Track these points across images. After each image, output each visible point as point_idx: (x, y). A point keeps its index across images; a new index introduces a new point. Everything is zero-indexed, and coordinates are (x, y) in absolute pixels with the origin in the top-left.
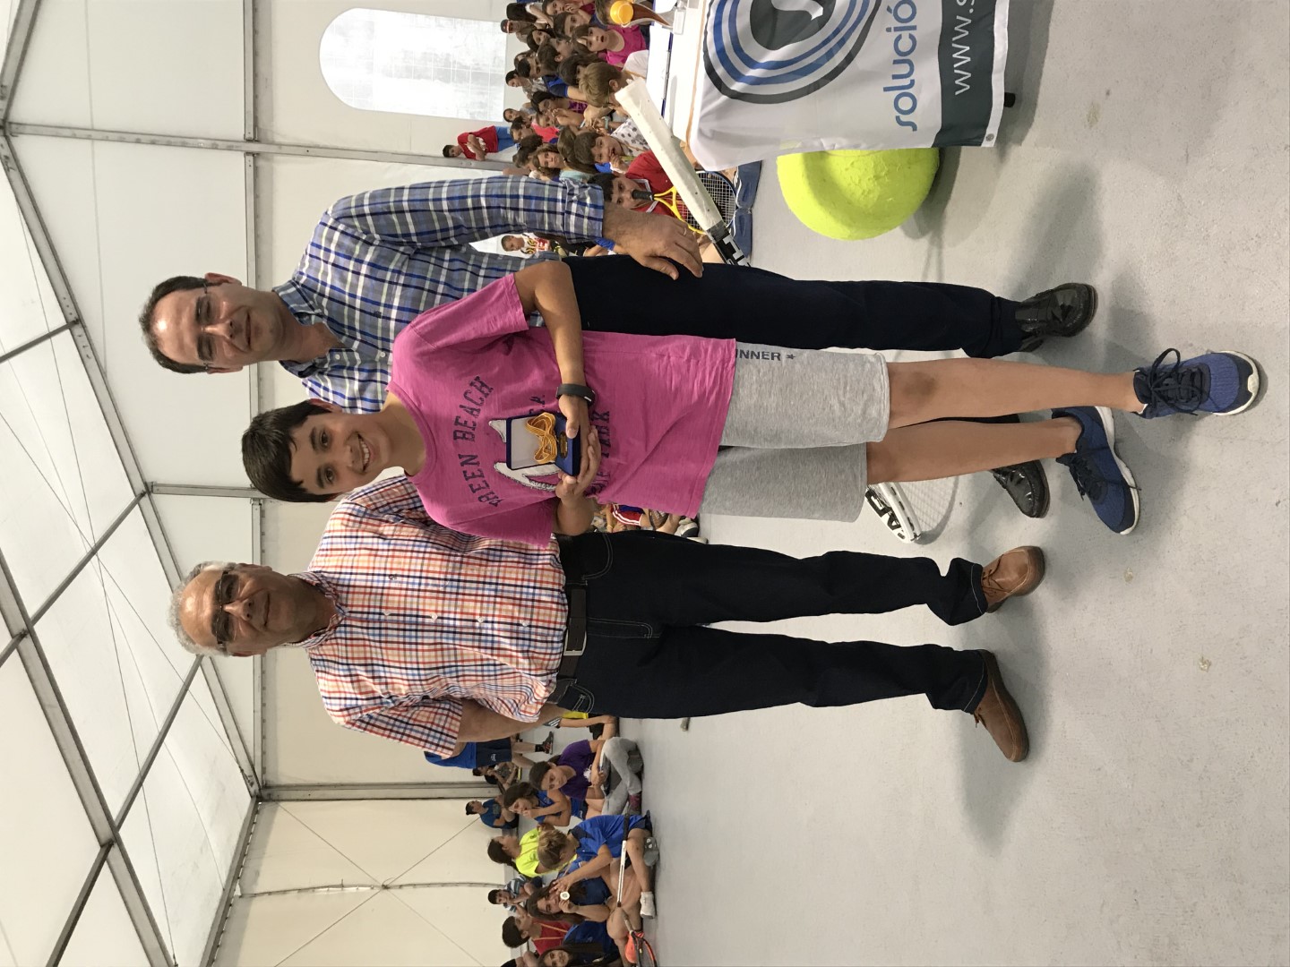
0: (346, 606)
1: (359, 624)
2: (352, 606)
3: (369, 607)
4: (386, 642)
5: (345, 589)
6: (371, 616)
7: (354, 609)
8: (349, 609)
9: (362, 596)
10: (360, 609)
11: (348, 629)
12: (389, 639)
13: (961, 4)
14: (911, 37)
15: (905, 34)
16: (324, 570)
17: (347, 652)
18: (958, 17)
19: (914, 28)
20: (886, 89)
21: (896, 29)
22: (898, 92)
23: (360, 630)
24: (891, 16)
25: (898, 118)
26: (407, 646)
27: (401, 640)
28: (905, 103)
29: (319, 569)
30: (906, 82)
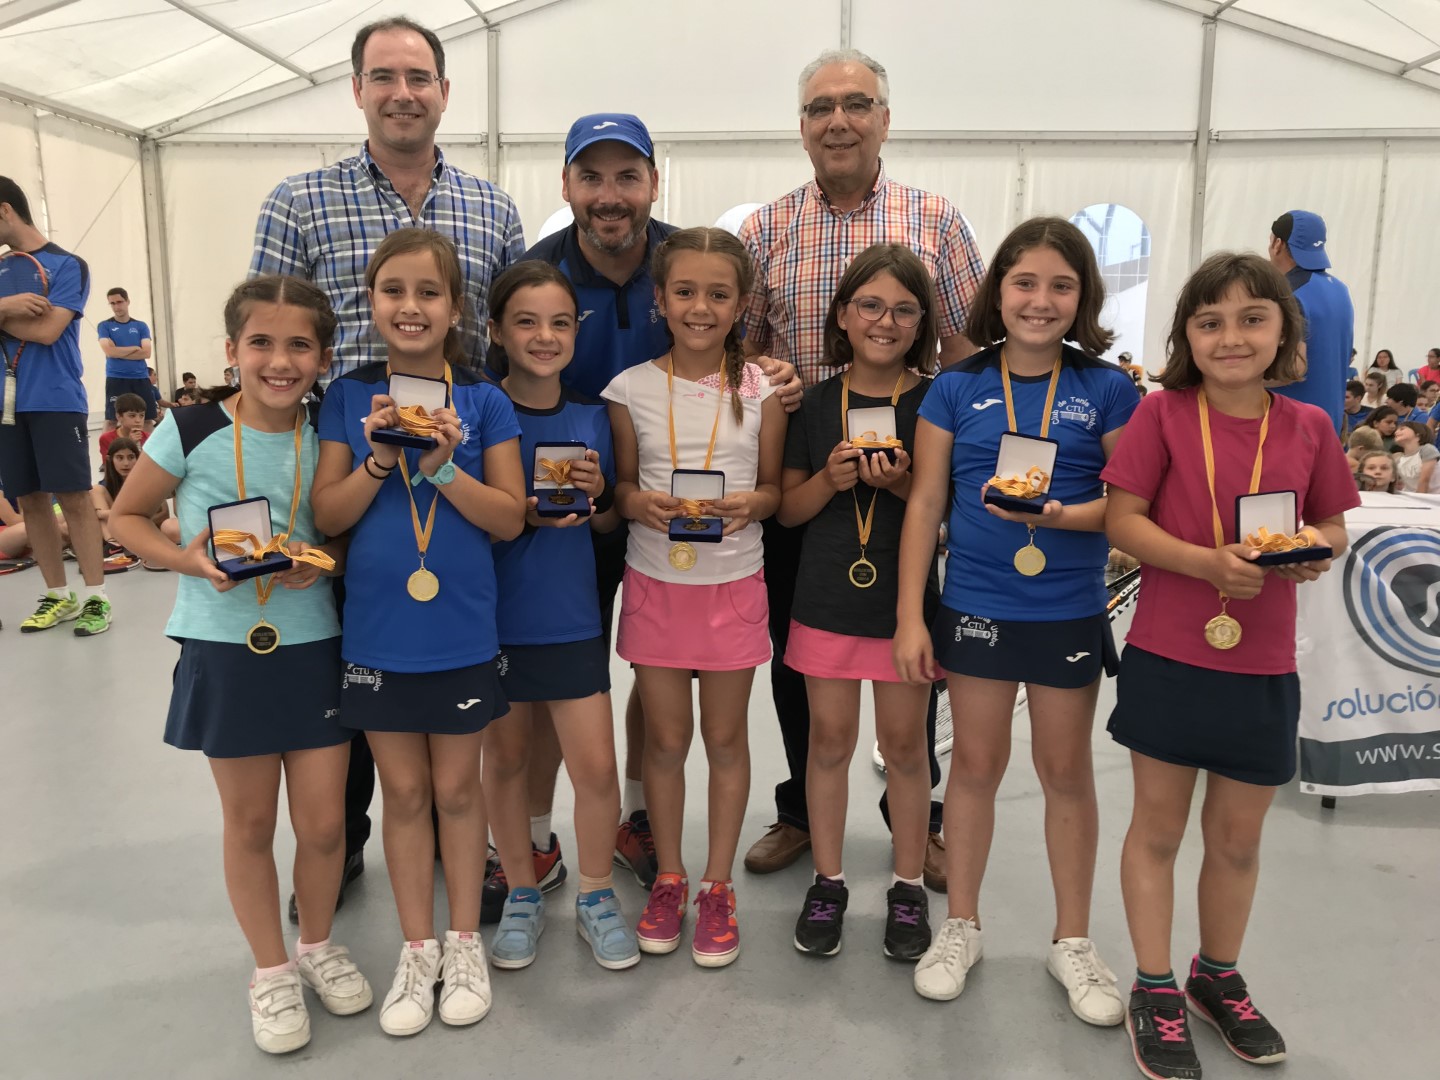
0: (853, 221)
1: (836, 234)
2: (853, 226)
3: (853, 242)
4: (820, 262)
5: (869, 218)
6: (844, 245)
7: (850, 229)
8: (850, 224)
9: (863, 234)
10: (850, 234)
11: (831, 224)
12: (823, 265)
13: (1435, 749)
14: (1405, 708)
15: (1406, 702)
16: (887, 195)
17: (809, 224)
18: (1422, 747)
19: (1413, 710)
20: (1357, 691)
21: (1410, 694)
22: (1355, 700)
23: (830, 235)
24: (1421, 689)
25: (1334, 703)
26: (815, 283)
27: (822, 276)
28: (1347, 709)
29: (888, 190)
30: (1364, 708)
